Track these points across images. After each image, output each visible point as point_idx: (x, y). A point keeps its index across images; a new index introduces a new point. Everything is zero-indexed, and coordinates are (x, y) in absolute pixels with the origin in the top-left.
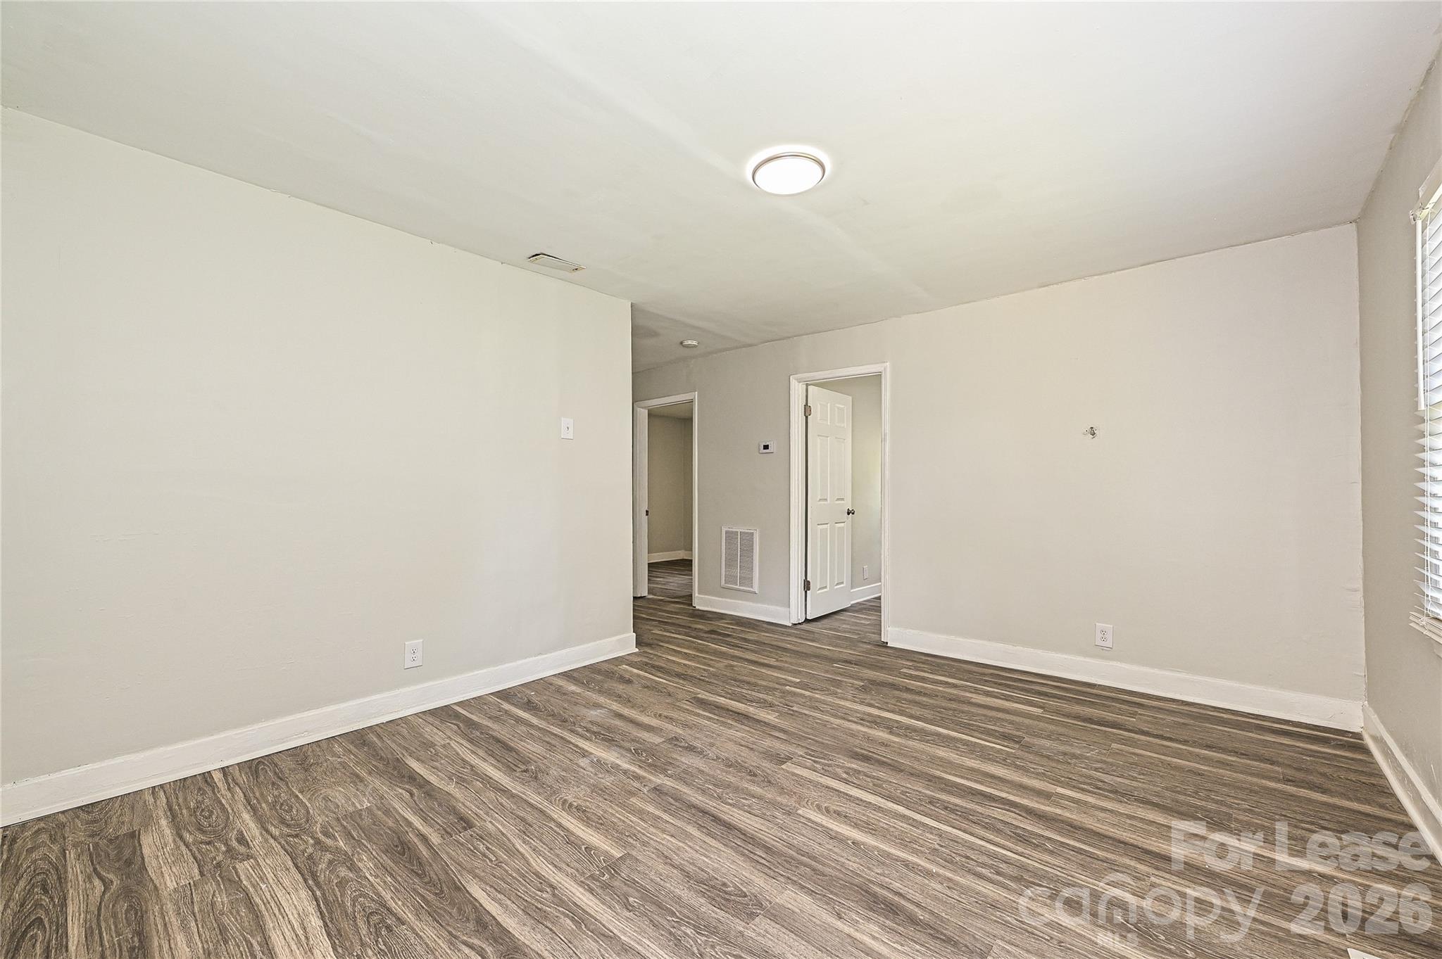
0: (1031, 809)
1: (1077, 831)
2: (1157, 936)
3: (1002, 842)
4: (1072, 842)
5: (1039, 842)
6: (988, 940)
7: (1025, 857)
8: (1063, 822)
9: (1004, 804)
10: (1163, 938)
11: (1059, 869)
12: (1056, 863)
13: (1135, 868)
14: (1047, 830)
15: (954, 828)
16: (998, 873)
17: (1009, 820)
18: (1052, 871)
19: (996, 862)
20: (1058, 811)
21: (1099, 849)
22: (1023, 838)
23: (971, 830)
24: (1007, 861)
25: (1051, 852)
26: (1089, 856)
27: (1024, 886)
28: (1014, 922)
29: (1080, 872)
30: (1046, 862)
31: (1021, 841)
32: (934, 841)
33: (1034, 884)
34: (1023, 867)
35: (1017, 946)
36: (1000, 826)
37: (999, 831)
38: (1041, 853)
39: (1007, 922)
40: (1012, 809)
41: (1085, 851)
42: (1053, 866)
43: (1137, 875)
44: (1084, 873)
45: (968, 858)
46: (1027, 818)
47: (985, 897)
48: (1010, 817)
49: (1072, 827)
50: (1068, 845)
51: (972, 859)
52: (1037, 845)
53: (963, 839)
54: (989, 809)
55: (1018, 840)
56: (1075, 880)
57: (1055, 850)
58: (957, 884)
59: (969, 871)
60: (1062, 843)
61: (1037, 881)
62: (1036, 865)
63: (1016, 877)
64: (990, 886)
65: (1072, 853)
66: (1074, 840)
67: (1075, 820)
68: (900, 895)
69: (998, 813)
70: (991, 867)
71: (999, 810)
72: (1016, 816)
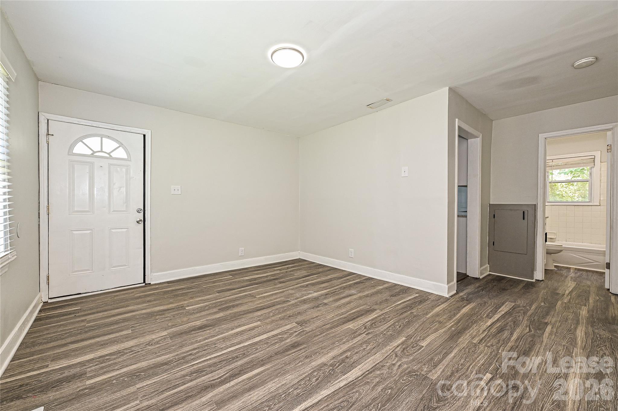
0: (214, 388)
1: (185, 396)
2: (128, 378)
3: (203, 364)
4: (182, 388)
5: (193, 376)
6: (173, 340)
7: (190, 366)
8: (195, 395)
9: (225, 378)
10: (126, 379)
11: (175, 372)
12: (179, 373)
13: (148, 400)
14: (196, 384)
15: (223, 354)
16: (191, 354)
17: (213, 374)
18: (177, 370)
19: (196, 356)
20: (204, 399)
21: (169, 396)
22: (200, 372)
23: (218, 358)
24: (194, 360)
25: (184, 376)
26: (170, 388)
27: (180, 357)
28: (172, 348)
29: (168, 378)
30: (182, 371)
31: (199, 370)
32: (219, 346)
33: (178, 361)
34: (187, 362)
35: (166, 344)
36: (213, 369)
37: (210, 366)
38: (187, 372)
39: (174, 346)
40: (220, 380)
41: (173, 389)
42: (178, 371)
43: (145, 398)
44: (166, 379)
45: (205, 350)
46: (209, 381)
47: (185, 346)
48: (215, 375)
49: (189, 396)
50: (182, 385)
51: (203, 351)
52: (192, 374)
53: (215, 353)
54: (226, 371)
55: (200, 369)
56: (167, 373)
57: (184, 378)
58: (197, 343)
59: (199, 348)
60: (185, 384)
61: (178, 362)
62: (184, 367)
63: (185, 358)
64: (188, 349)
65: (178, 383)
66: (182, 390)
67: (192, 402)
68: (204, 331)
69: (221, 372)
70: (195, 354)
71: (222, 374)
72: (214, 378)
